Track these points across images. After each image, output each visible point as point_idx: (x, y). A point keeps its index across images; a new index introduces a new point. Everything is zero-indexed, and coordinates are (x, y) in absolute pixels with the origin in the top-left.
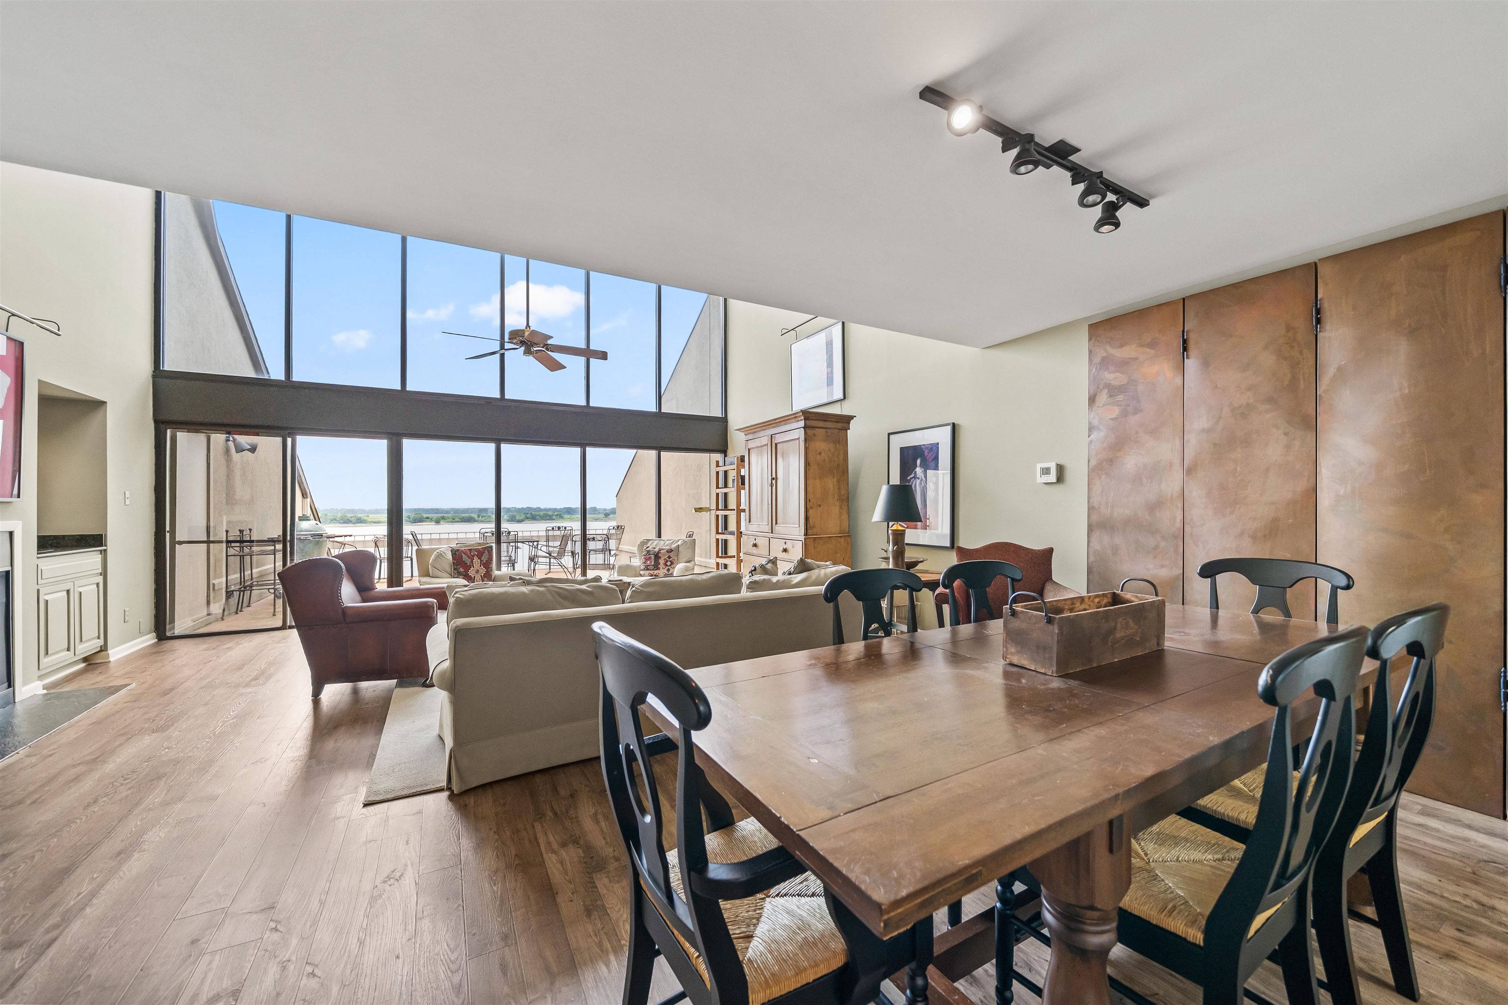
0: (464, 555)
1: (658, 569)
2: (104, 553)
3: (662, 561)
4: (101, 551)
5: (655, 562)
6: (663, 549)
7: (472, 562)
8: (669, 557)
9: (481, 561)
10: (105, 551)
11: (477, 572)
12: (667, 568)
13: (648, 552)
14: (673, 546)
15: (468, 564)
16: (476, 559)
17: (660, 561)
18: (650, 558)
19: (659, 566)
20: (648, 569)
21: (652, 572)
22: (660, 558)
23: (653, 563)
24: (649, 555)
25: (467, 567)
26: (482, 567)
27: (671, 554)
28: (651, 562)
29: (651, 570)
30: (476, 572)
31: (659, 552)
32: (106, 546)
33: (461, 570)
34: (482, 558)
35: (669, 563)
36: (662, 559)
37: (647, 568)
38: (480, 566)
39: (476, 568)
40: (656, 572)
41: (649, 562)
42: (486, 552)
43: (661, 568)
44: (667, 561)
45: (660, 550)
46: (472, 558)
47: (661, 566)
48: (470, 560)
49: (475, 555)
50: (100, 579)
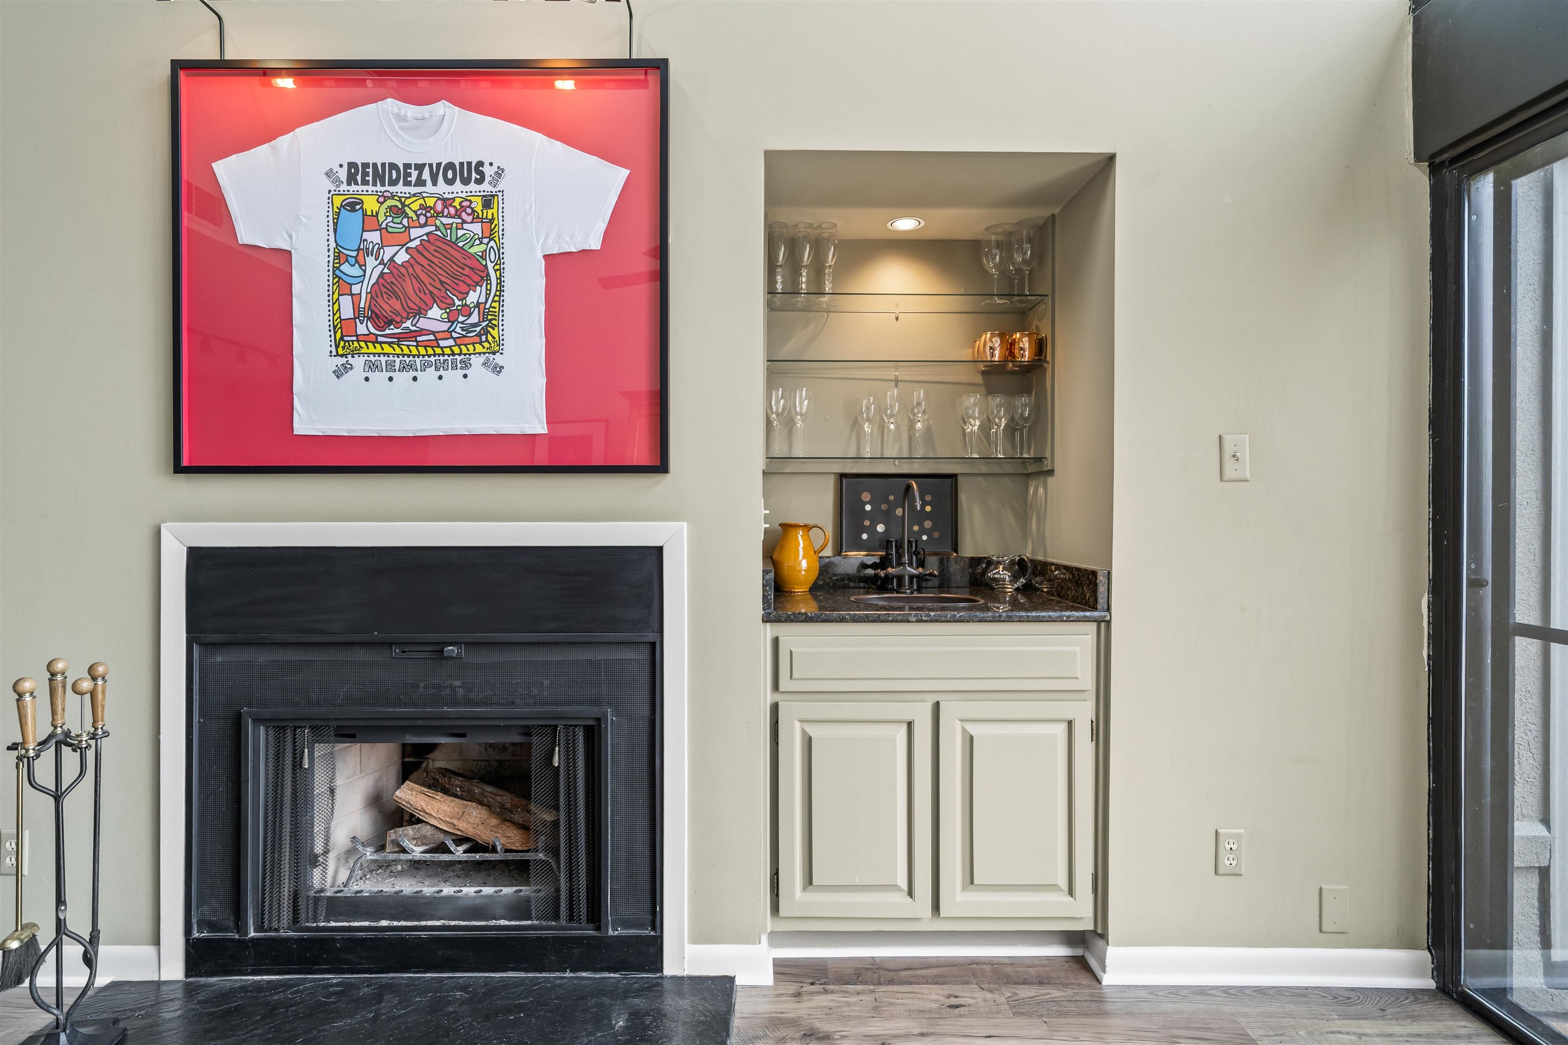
10: (1107, 622)
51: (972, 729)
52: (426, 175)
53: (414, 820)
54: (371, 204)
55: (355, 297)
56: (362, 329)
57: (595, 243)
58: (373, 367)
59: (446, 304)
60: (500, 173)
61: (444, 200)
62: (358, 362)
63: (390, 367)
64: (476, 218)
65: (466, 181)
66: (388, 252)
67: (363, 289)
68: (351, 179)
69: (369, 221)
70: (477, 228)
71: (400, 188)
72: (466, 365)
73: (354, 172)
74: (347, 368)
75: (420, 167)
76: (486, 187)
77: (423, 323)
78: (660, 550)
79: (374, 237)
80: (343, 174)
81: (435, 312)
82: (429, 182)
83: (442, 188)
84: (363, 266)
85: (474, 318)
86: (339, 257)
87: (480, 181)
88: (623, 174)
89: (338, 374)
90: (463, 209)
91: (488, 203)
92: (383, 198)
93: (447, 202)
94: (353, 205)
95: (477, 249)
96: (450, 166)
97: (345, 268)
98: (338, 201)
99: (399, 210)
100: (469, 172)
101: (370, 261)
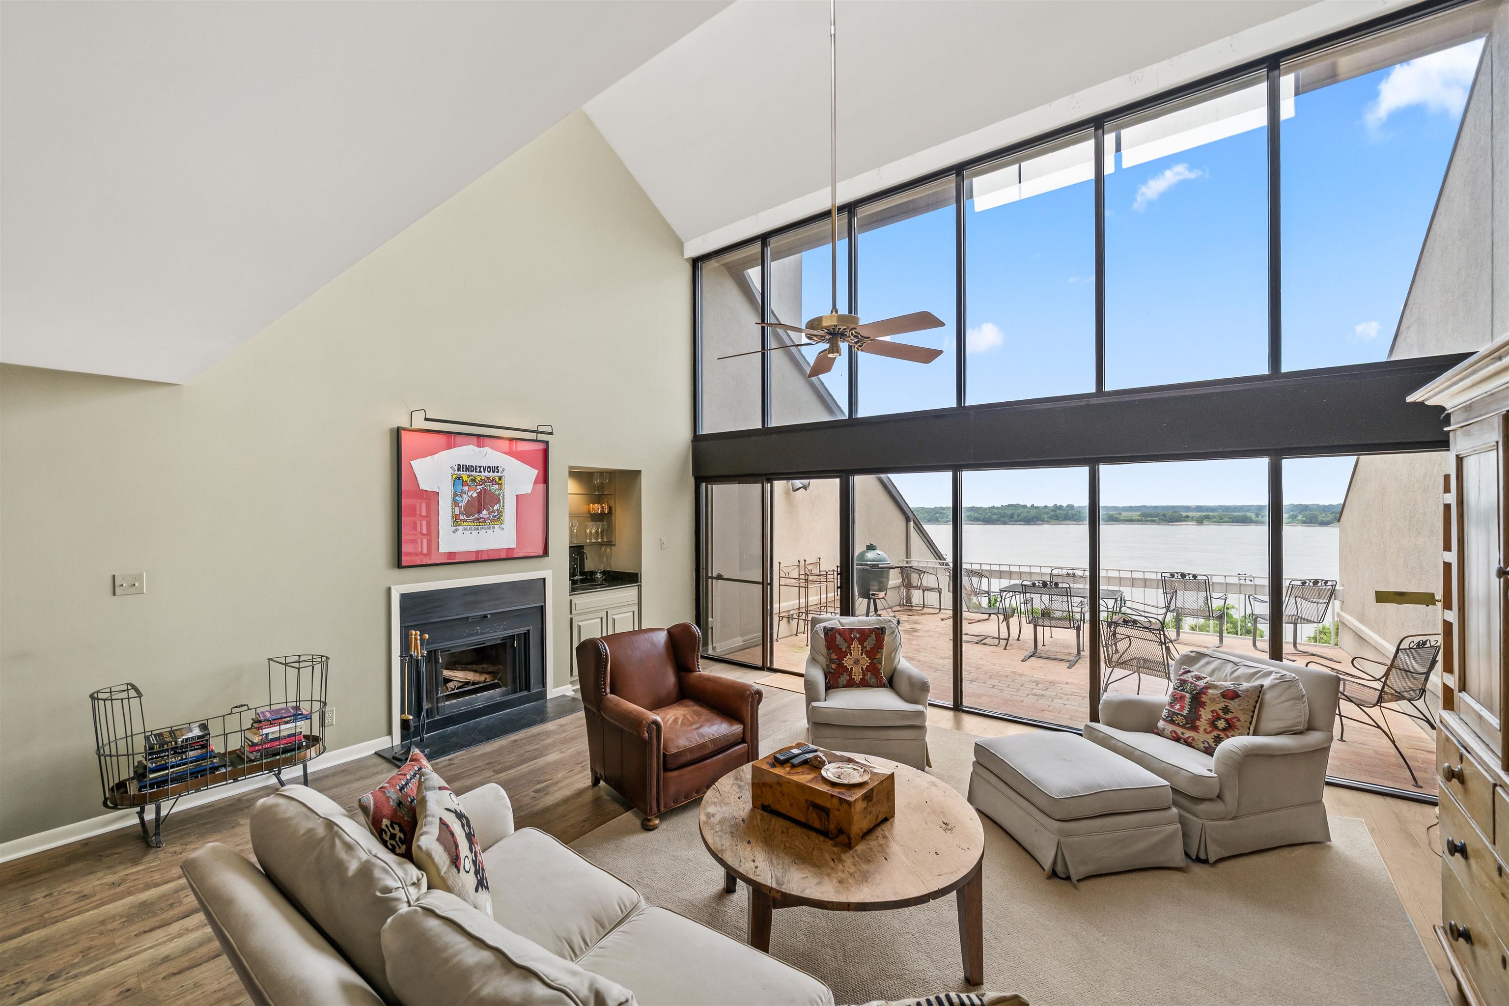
0: (838, 637)
1: (1195, 728)
2: (640, 587)
3: (1205, 715)
4: (638, 585)
5: (1190, 711)
6: (1215, 687)
7: (849, 647)
8: (1226, 710)
9: (863, 648)
10: (641, 586)
11: (857, 662)
12: (1215, 733)
13: (1183, 682)
14: (1245, 685)
15: (844, 650)
16: (855, 645)
17: (1202, 712)
18: (1182, 698)
19: (1198, 723)
20: (1172, 722)
21: (1179, 731)
22: (1203, 704)
23: (1185, 712)
24: (1182, 690)
25: (842, 654)
26: (864, 656)
27: (1232, 705)
28: (1182, 708)
29: (1178, 725)
30: (855, 663)
31: (1203, 691)
32: (641, 582)
33: (834, 656)
34: (865, 644)
35: (1221, 724)
36: (1209, 708)
37: (1171, 719)
38: (862, 655)
39: (856, 657)
40: (1188, 734)
41: (1177, 706)
42: (873, 636)
43: (1201, 729)
44: (1219, 718)
45: (1208, 686)
46: (849, 642)
47: (1203, 723)
48: (846, 645)
49: (855, 637)
50: (636, 608)
51: (614, 617)
52: (482, 470)
54: (465, 478)
55: (460, 507)
56: (462, 517)
57: (529, 492)
58: (465, 529)
59: (488, 510)
60: (503, 470)
61: (487, 477)
62: (460, 528)
63: (471, 529)
64: (497, 483)
65: (494, 472)
66: (470, 493)
67: (462, 505)
68: (459, 469)
69: (465, 484)
70: (497, 486)
71: (474, 473)
72: (494, 528)
73: (460, 467)
74: (457, 530)
75: (480, 467)
76: (499, 474)
77: (481, 516)
78: (544, 579)
79: (466, 488)
80: (456, 468)
81: (485, 512)
82: (483, 472)
83: (487, 474)
84: (462, 497)
85: (496, 514)
86: (455, 494)
87: (498, 472)
88: (537, 471)
89: (454, 532)
90: (493, 481)
91: (500, 479)
92: (469, 476)
93: (488, 478)
94: (459, 478)
95: (497, 493)
96: (489, 467)
97: (457, 498)
98: (454, 477)
99: (474, 480)
100: (494, 469)
101: (465, 496)
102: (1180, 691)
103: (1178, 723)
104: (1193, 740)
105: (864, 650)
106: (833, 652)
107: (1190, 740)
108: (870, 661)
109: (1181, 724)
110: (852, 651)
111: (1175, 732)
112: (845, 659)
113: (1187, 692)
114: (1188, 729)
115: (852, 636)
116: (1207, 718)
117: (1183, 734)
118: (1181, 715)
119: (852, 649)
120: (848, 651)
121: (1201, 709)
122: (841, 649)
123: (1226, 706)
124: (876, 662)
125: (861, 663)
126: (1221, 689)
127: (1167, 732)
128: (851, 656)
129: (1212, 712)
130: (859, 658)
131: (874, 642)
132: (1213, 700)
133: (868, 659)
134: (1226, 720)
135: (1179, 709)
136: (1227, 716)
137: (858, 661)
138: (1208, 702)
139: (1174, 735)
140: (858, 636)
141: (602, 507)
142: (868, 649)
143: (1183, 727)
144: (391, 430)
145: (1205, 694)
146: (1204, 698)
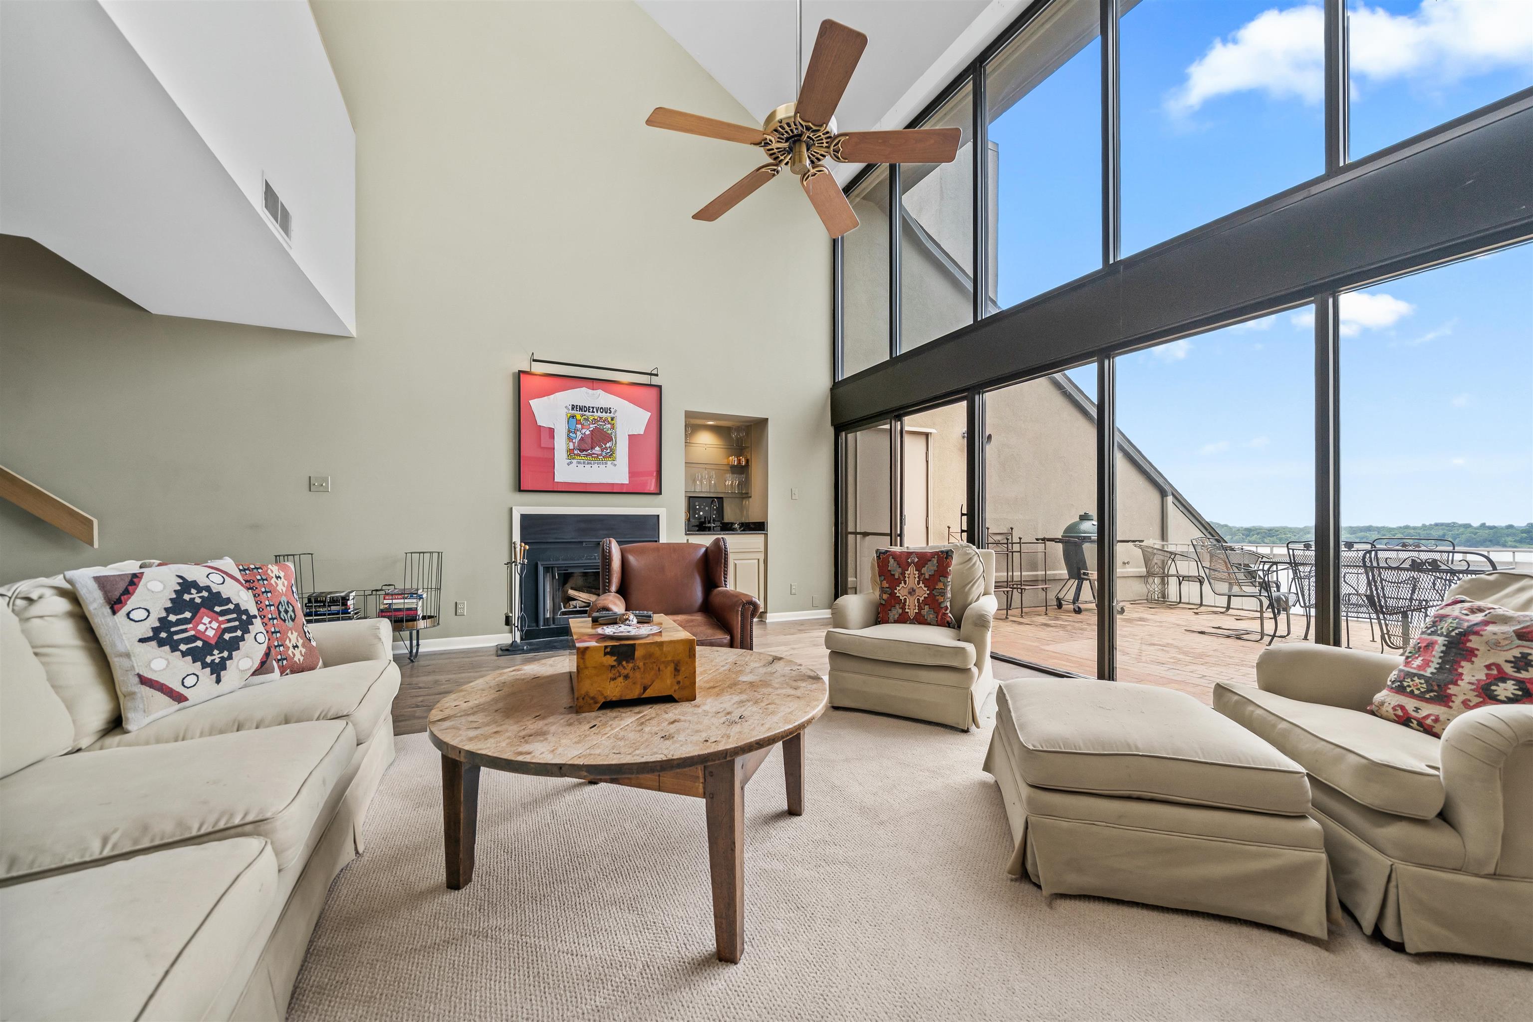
0: (892, 561)
1: (1444, 699)
2: (765, 537)
3: (1472, 673)
4: (761, 535)
5: (1440, 669)
6: (1506, 620)
7: (903, 574)
8: (1522, 662)
9: (921, 574)
10: (767, 535)
11: (912, 592)
13: (1440, 619)
15: (896, 577)
16: (911, 571)
17: (1465, 668)
18: (1430, 645)
19: (1452, 689)
20: (1403, 690)
21: (1410, 704)
22: (1470, 654)
23: (1429, 671)
24: (1432, 633)
25: (895, 582)
26: (921, 585)
28: (1427, 663)
29: (1412, 694)
30: (910, 593)
31: (1474, 629)
32: (767, 532)
33: (885, 585)
34: (924, 570)
35: (1505, 690)
36: (1480, 662)
37: (1399, 685)
38: (919, 584)
39: (910, 586)
40: (1428, 710)
41: (1418, 662)
42: (935, 561)
43: (1457, 701)
44: (1503, 677)
45: (1493, 622)
46: (905, 566)
47: (1462, 690)
48: (900, 570)
49: (913, 562)
50: (761, 556)
51: (736, 562)
52: (595, 410)
53: (574, 599)
54: (578, 417)
55: (574, 443)
56: (576, 452)
57: (642, 433)
58: (579, 463)
59: (600, 446)
60: (616, 411)
62: (574, 461)
63: (584, 463)
64: (609, 423)
65: (606, 413)
66: (583, 431)
67: (576, 441)
68: (573, 409)
69: (578, 422)
70: (609, 426)
71: (587, 413)
72: (606, 463)
73: (573, 407)
74: (571, 463)
75: (593, 408)
76: (612, 415)
77: (594, 451)
78: (658, 516)
79: (579, 426)
80: (570, 408)
81: (597, 448)
82: (596, 412)
83: (599, 414)
84: (576, 434)
85: (608, 451)
86: (569, 431)
87: (610, 413)
88: (649, 414)
89: (568, 464)
90: (606, 420)
91: (612, 419)
92: (582, 416)
93: (601, 418)
94: (573, 417)
95: (609, 432)
96: (602, 408)
97: (571, 434)
98: (569, 415)
99: (587, 420)
100: (607, 410)
101: (578, 433)
102: (1429, 634)
103: (1412, 691)
104: (1437, 720)
105: (922, 579)
106: (884, 579)
107: (1429, 722)
108: (928, 592)
109: (1417, 692)
110: (907, 579)
111: (1402, 708)
112: (898, 588)
113: (1441, 635)
114: (1428, 701)
115: (909, 560)
116: (1473, 680)
117: (1417, 709)
118: (1420, 677)
119: (906, 575)
120: (902, 579)
121: (1463, 663)
122: (894, 575)
123: (1525, 656)
124: (936, 594)
125: (917, 594)
126: (1519, 622)
127: (1387, 709)
128: (905, 583)
129: (1488, 667)
130: (915, 588)
131: (935, 568)
132: (1495, 645)
133: (926, 589)
134: (1520, 683)
135: (1419, 667)
136: (1524, 675)
137: (914, 591)
138: (1482, 648)
139: (1400, 713)
140: (916, 560)
141: (739, 460)
142: (927, 577)
143: (1421, 697)
144: (514, 374)
145: (1477, 633)
146: (1474, 642)
